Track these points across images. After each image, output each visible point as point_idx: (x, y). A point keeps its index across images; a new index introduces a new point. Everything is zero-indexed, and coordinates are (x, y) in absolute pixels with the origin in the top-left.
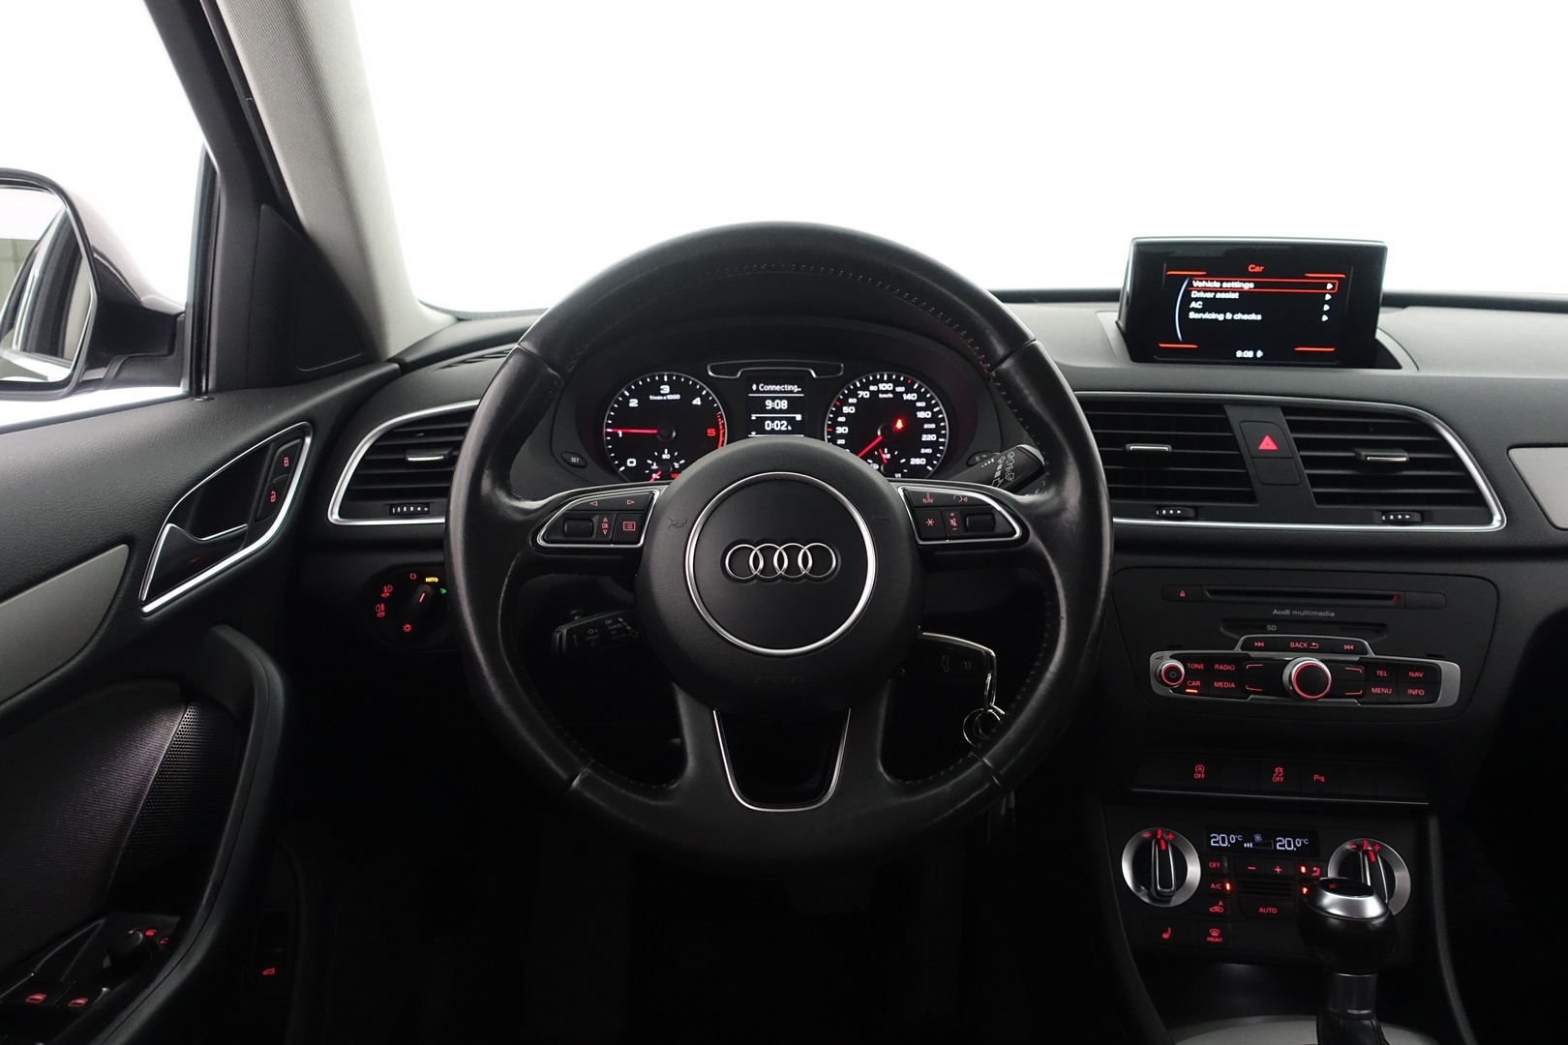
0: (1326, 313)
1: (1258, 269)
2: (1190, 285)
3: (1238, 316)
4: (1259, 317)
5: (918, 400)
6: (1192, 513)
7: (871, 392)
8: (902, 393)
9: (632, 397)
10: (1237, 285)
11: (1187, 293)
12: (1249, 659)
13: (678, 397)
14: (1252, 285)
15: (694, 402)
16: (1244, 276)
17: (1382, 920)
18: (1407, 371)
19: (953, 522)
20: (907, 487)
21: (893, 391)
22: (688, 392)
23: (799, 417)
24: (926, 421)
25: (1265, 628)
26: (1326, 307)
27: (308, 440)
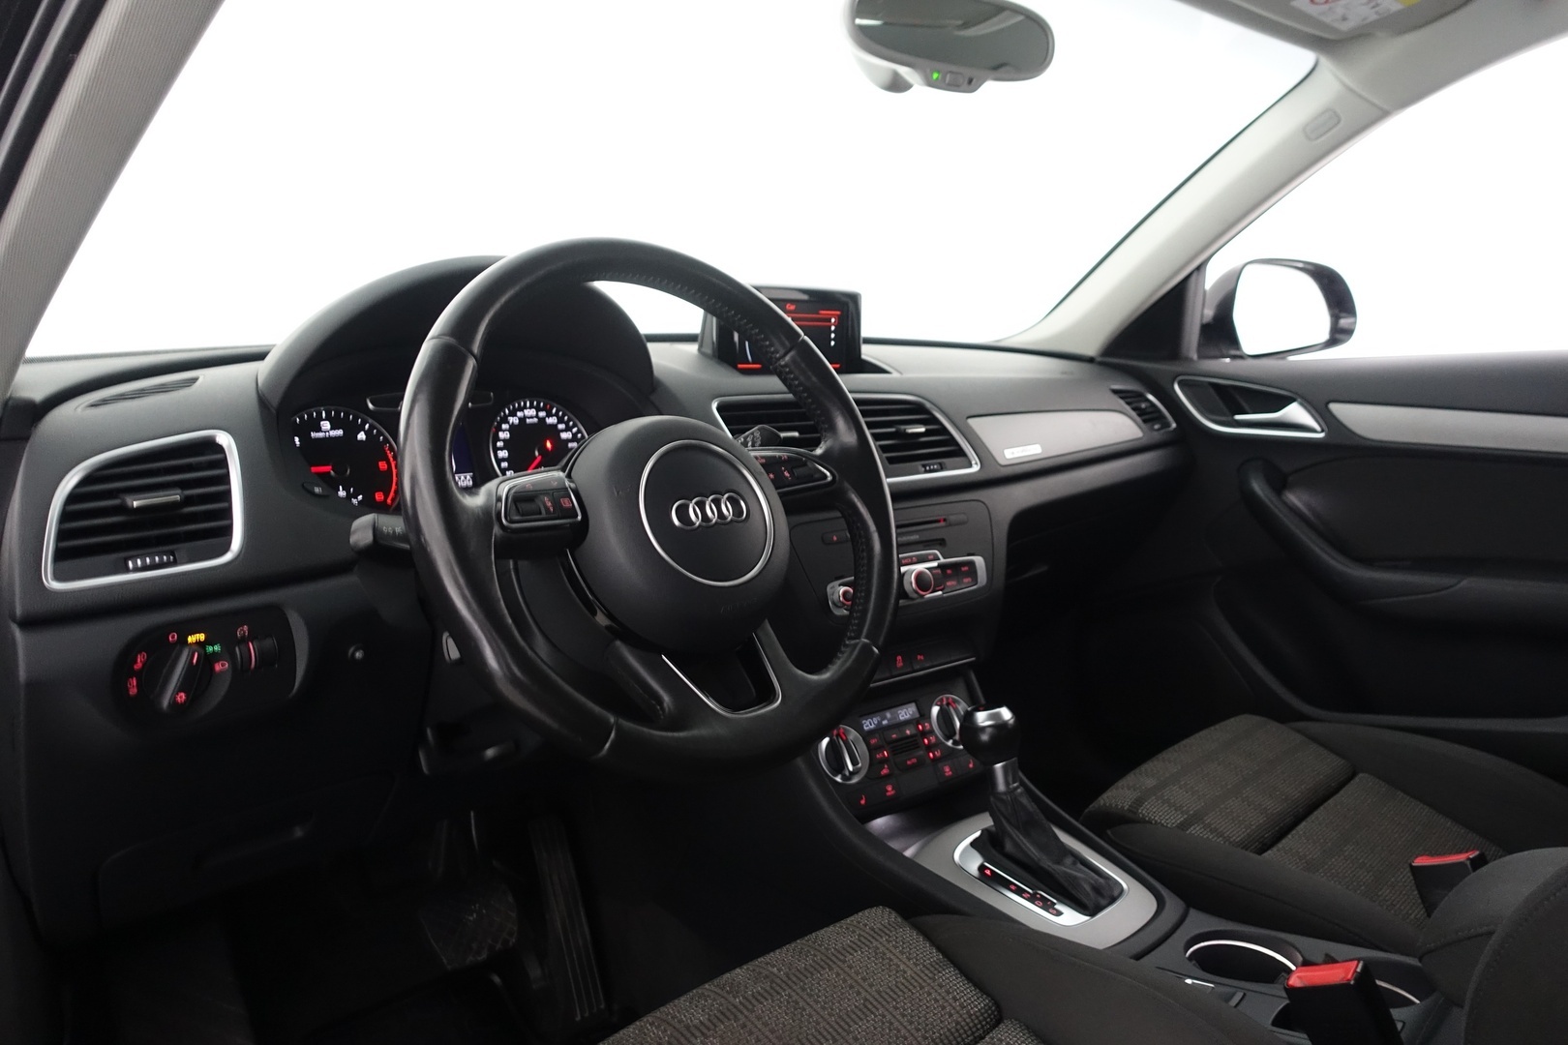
0: (833, 339)
1: (792, 307)
5: (559, 422)
7: (520, 419)
8: (544, 417)
13: (340, 432)
15: (358, 437)
18: (895, 375)
19: (787, 474)
21: (537, 416)
22: (350, 428)
24: (569, 441)
26: (832, 336)
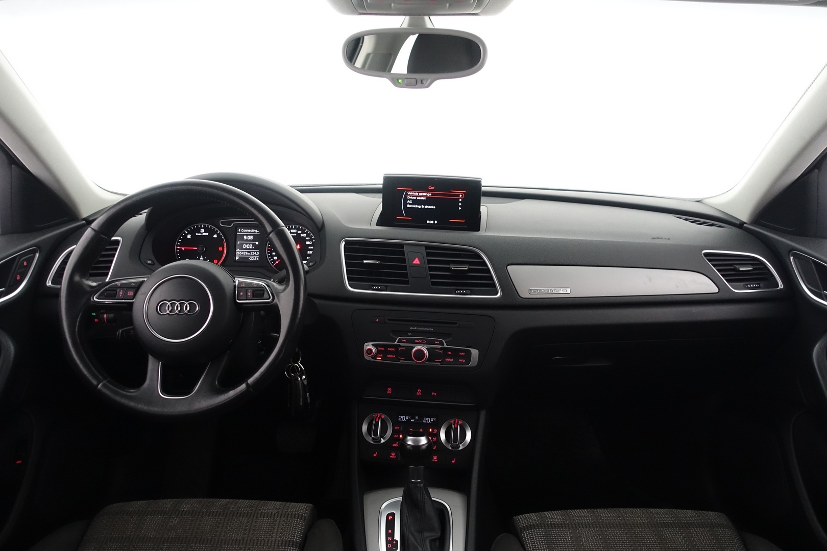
0: (460, 206)
1: (432, 188)
2: (406, 193)
3: (426, 207)
4: (434, 207)
5: (307, 237)
6: (385, 288)
8: (300, 234)
9: (188, 234)
10: (425, 194)
11: (406, 197)
12: (400, 346)
13: (207, 234)
14: (430, 195)
15: (214, 236)
16: (428, 191)
17: (427, 445)
18: (482, 232)
19: (249, 294)
20: (240, 280)
21: (297, 233)
22: (212, 232)
23: (257, 243)
24: (310, 245)
25: (407, 334)
26: (460, 204)
27: (37, 255)
